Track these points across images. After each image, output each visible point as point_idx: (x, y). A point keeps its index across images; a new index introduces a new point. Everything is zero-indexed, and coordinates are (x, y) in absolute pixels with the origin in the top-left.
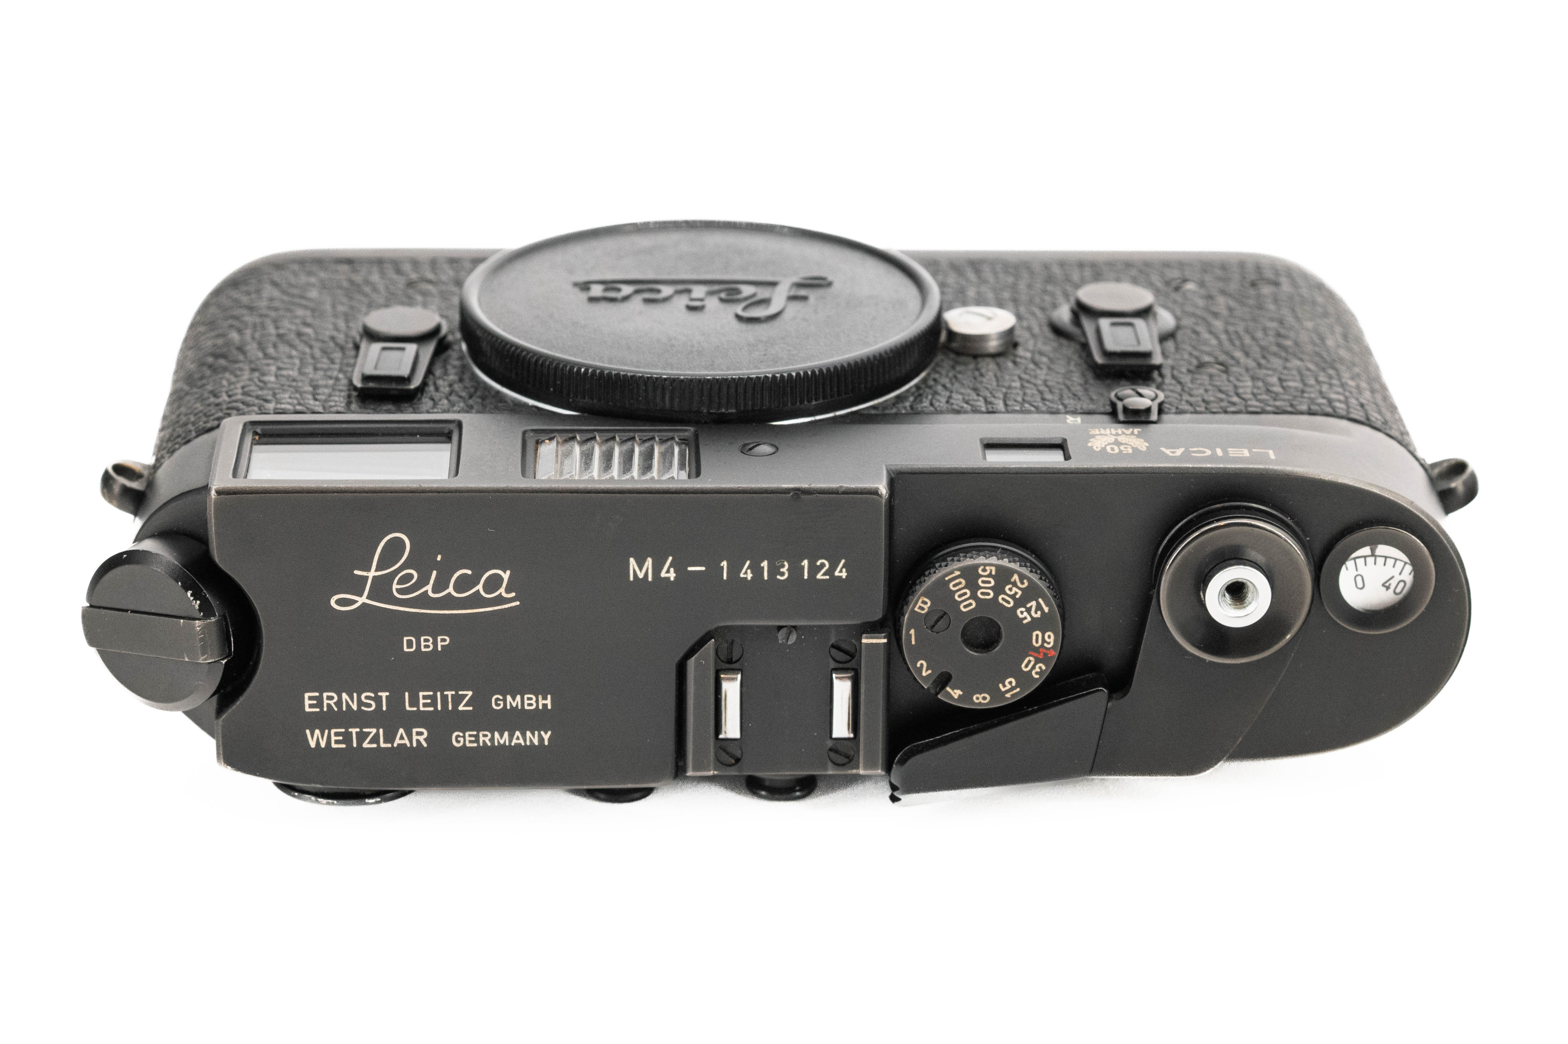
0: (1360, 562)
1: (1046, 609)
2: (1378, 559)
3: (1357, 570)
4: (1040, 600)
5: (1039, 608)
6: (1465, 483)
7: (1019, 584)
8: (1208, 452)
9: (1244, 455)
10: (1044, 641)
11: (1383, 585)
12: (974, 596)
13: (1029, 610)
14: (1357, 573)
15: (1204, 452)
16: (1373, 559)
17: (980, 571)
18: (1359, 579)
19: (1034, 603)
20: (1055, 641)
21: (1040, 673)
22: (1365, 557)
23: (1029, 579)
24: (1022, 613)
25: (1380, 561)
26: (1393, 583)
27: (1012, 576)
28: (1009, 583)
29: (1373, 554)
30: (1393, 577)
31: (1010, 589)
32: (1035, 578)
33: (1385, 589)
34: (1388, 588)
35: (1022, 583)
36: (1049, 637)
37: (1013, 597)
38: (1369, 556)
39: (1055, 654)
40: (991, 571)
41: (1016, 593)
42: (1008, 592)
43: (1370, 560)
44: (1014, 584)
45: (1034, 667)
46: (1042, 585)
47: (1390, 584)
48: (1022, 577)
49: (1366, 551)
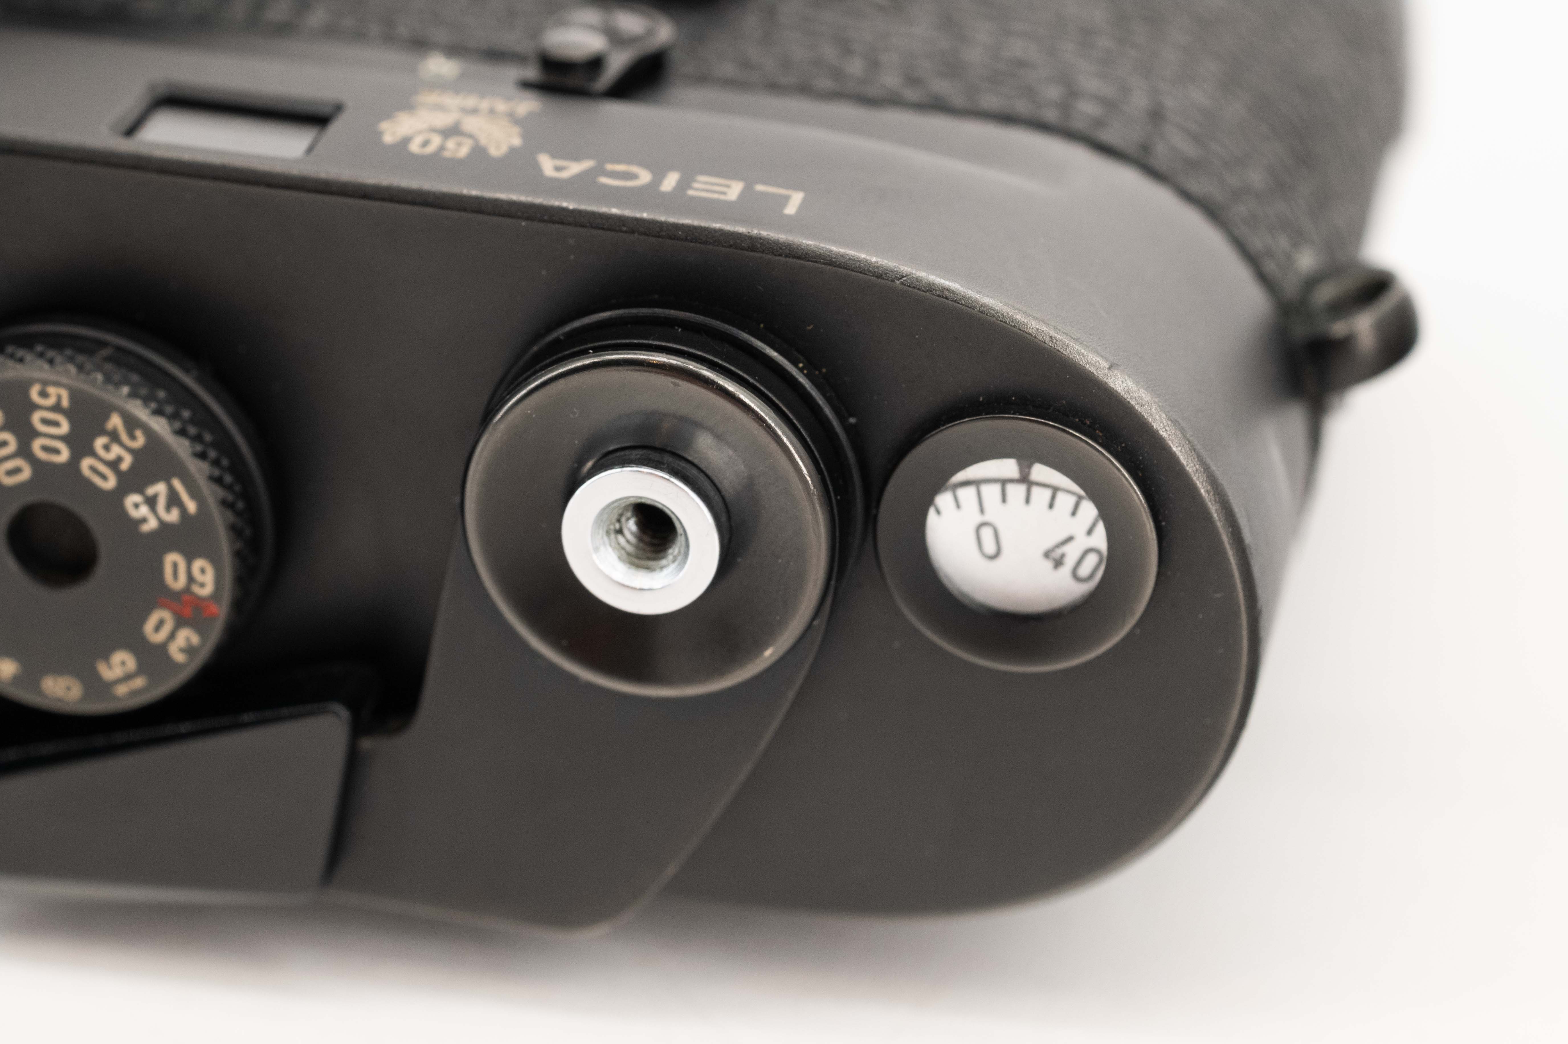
0: (991, 492)
1: (192, 506)
2: (1035, 490)
3: (982, 511)
4: (177, 484)
5: (174, 500)
6: (1381, 327)
7: (124, 437)
8: (645, 177)
9: (722, 197)
10: (191, 579)
11: (1047, 555)
12: (24, 451)
13: (151, 502)
14: (979, 519)
15: (634, 176)
16: (1021, 489)
17: (34, 394)
18: (987, 534)
19: (159, 489)
20: (218, 581)
21: (189, 650)
22: (1004, 482)
23: (149, 433)
24: (136, 506)
25: (1041, 496)
26: (1072, 553)
27: (107, 417)
28: (102, 432)
29: (1024, 479)
30: (1070, 539)
31: (107, 448)
32: (160, 426)
33: (1049, 565)
34: (1058, 563)
35: (133, 437)
36: (203, 571)
37: (114, 465)
38: (1012, 481)
39: (221, 612)
40: (59, 398)
41: (119, 459)
42: (101, 452)
43: (1017, 492)
44: (114, 437)
45: (172, 636)
46: (182, 448)
47: (1063, 556)
48: (131, 424)
49: (1008, 467)
